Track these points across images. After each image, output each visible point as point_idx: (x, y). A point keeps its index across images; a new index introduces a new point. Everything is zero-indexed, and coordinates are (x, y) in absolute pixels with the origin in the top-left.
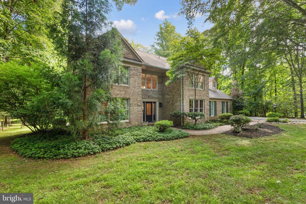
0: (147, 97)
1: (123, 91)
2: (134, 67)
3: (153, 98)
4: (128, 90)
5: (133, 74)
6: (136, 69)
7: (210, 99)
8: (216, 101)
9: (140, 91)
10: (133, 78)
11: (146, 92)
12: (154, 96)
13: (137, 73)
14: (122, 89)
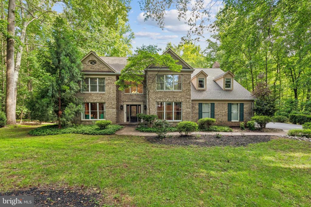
0: (131, 101)
1: (99, 97)
2: (109, 78)
3: (137, 101)
4: (104, 96)
5: (108, 83)
6: (110, 78)
7: (192, 101)
8: (214, 103)
9: (114, 96)
10: (108, 86)
11: (130, 96)
12: (138, 99)
13: (111, 81)
14: (98, 96)
